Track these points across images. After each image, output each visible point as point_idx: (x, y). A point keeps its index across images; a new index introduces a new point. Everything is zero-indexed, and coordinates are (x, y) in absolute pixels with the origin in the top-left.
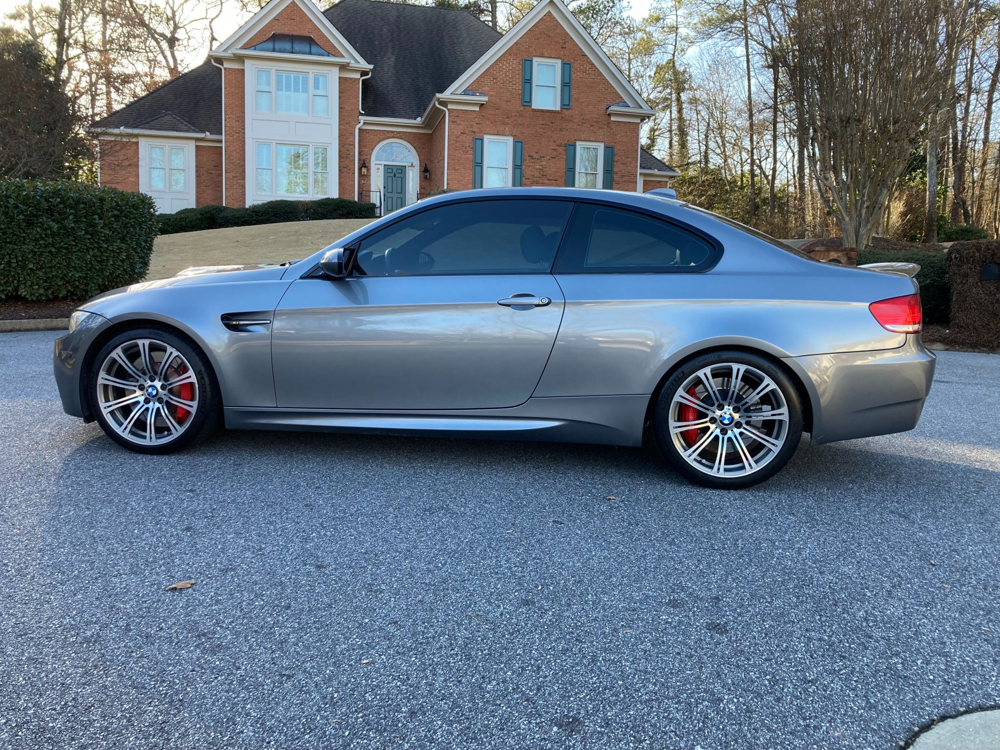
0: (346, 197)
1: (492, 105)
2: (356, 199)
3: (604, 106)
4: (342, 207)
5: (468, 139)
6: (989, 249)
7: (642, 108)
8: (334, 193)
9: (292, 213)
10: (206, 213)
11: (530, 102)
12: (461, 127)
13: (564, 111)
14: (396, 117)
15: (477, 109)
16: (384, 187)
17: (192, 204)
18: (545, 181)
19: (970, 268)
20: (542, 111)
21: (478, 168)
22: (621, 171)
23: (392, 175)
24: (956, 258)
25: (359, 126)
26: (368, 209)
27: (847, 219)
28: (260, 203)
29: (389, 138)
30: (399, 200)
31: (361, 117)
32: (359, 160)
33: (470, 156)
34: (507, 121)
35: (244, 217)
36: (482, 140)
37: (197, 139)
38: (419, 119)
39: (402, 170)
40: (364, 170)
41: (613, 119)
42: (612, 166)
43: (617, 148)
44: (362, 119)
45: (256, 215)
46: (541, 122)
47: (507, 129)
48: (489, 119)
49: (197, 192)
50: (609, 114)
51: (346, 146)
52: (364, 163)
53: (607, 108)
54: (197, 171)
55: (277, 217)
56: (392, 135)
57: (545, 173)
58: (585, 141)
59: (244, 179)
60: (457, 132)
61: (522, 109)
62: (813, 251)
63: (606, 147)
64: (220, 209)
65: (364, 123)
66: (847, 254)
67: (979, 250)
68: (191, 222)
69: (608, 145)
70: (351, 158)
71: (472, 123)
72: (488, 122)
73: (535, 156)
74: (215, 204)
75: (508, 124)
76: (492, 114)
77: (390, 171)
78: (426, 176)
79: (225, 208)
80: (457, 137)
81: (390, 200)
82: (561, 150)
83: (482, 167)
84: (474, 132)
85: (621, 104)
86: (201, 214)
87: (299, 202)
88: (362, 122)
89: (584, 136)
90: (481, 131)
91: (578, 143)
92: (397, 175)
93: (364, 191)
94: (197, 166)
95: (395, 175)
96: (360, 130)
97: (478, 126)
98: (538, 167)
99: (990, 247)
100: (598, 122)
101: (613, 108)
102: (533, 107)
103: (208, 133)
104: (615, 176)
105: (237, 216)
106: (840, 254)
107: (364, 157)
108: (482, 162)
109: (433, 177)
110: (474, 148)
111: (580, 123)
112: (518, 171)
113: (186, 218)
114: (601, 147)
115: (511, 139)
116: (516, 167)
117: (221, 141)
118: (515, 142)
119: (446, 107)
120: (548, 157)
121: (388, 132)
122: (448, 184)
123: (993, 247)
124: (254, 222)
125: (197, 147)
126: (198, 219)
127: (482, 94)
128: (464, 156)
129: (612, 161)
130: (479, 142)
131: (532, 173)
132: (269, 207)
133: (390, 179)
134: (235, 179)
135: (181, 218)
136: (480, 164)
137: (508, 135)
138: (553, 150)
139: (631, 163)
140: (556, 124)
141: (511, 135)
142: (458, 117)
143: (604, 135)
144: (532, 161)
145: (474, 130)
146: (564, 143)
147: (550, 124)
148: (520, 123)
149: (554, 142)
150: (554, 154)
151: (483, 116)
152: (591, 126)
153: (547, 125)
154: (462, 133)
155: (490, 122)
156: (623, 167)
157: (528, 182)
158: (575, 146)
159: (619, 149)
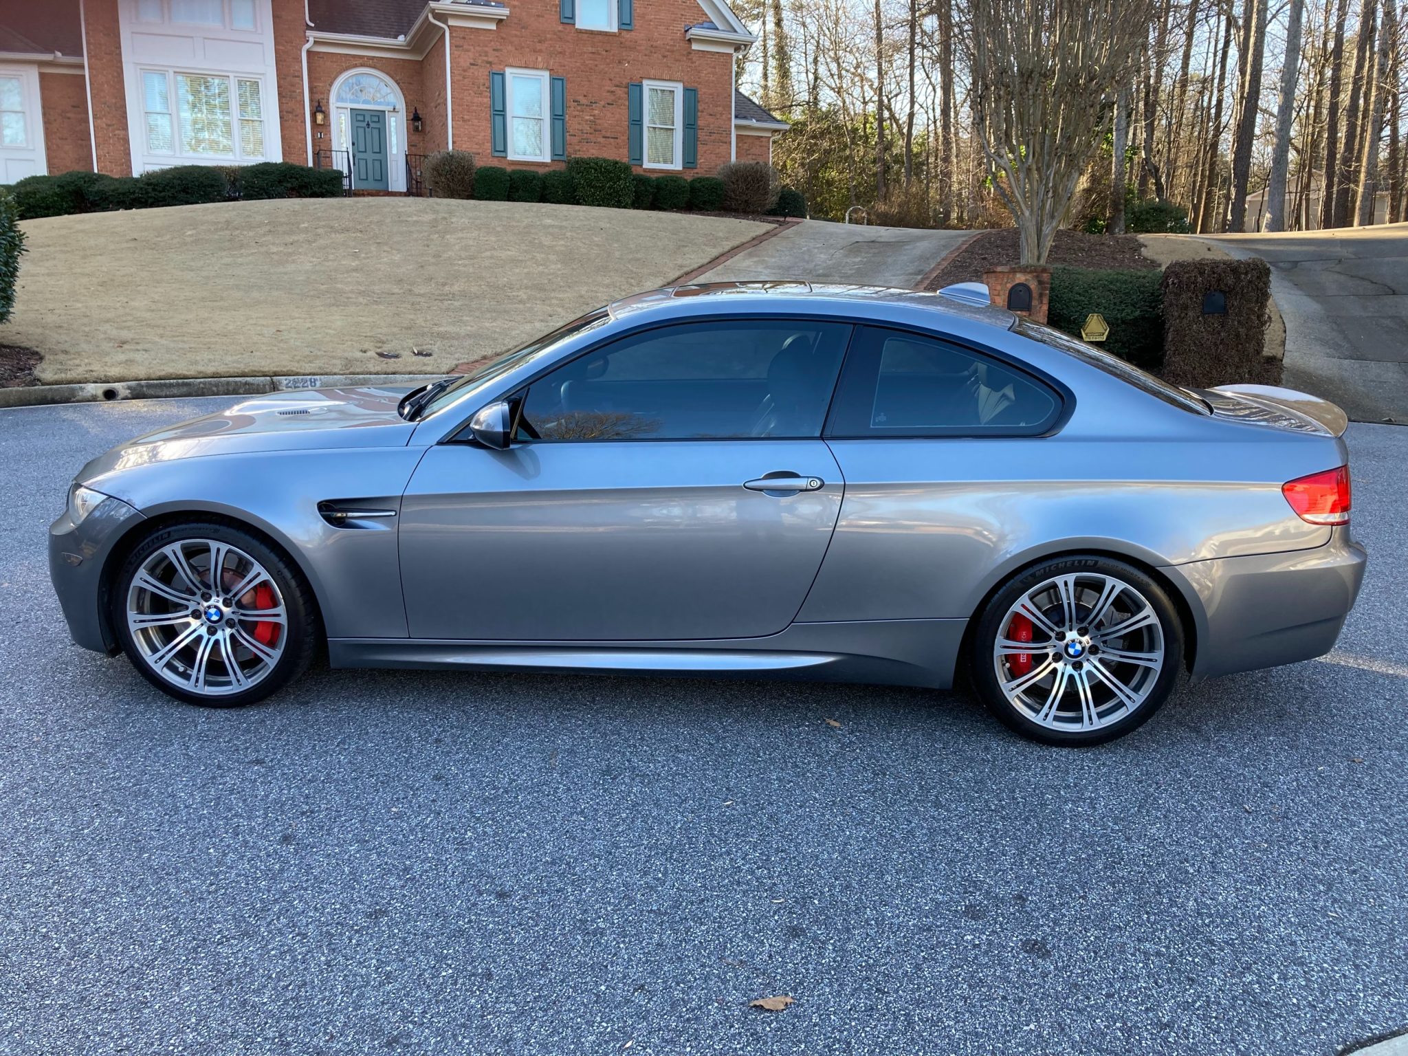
0: (294, 161)
1: (516, 21)
2: (310, 164)
3: (681, 27)
4: (291, 178)
5: (481, 73)
6: (1214, 273)
7: (735, 31)
8: (275, 156)
9: (212, 186)
10: (69, 184)
11: (573, 18)
12: (470, 54)
13: (624, 33)
14: (364, 33)
15: (493, 27)
16: (353, 144)
17: (42, 170)
18: (599, 140)
19: (1191, 298)
20: (591, 33)
21: (499, 119)
22: (708, 125)
23: (364, 124)
24: (1173, 283)
25: (307, 46)
26: (332, 179)
27: (1027, 213)
28: (157, 168)
29: (355, 66)
30: (377, 164)
31: (308, 33)
32: (311, 100)
33: (486, 100)
34: (538, 46)
35: (134, 193)
36: (503, 75)
37: (41, 64)
38: (401, 38)
39: (379, 117)
40: (320, 117)
41: (695, 47)
42: (695, 118)
43: (703, 91)
44: (312, 35)
45: (154, 190)
46: (590, 49)
47: (540, 59)
48: (511, 43)
49: (48, 149)
50: (689, 40)
51: (289, 79)
52: (319, 106)
53: (686, 31)
54: (44, 114)
55: (187, 193)
56: (361, 61)
57: (598, 127)
58: (655, 79)
59: (125, 128)
60: (465, 60)
61: (560, 28)
62: (994, 272)
63: (686, 90)
64: (93, 179)
65: (315, 42)
66: (1037, 277)
67: (1201, 273)
68: (43, 199)
69: (689, 86)
70: (298, 98)
71: (486, 49)
72: (510, 48)
73: (584, 101)
74: (78, 168)
75: (541, 51)
76: (516, 36)
77: (360, 118)
78: (417, 128)
79: (100, 177)
80: (464, 71)
81: (363, 163)
82: (620, 92)
83: (504, 117)
84: (490, 63)
85: (706, 25)
86: (59, 186)
87: (221, 168)
88: (311, 40)
89: (653, 71)
90: (501, 62)
91: (645, 83)
92: (372, 125)
93: (322, 151)
94: (44, 107)
95: (368, 125)
96: (309, 52)
97: (496, 53)
98: (587, 118)
99: (1216, 270)
100: (674, 51)
101: (695, 31)
102: (580, 25)
103: (59, 54)
104: (700, 132)
105: (120, 191)
106: (1029, 277)
107: (318, 97)
108: (504, 110)
109: (428, 129)
110: (491, 88)
111: (647, 52)
112: (559, 124)
113: (35, 193)
114: (679, 89)
115: (546, 74)
116: (556, 117)
117: (82, 67)
118: (553, 80)
119: (445, 22)
120: (602, 103)
121: (354, 56)
122: (454, 142)
123: (1219, 270)
124: (150, 201)
125: (43, 77)
126: (57, 195)
127: (500, 4)
128: (476, 100)
129: (696, 110)
130: (498, 78)
131: (580, 127)
132: (174, 178)
133: (361, 131)
134: (111, 128)
135: (27, 194)
136: (502, 113)
137: (542, 69)
138: (608, 91)
139: (721, 114)
140: (612, 52)
141: (547, 69)
142: (464, 38)
143: (683, 71)
144: (579, 108)
145: (490, 60)
146: (625, 81)
147: (604, 53)
148: (560, 50)
149: (611, 80)
150: (611, 98)
151: (502, 38)
152: (664, 57)
153: (599, 54)
154: (472, 64)
155: (513, 49)
156: (711, 119)
157: (575, 140)
158: (641, 86)
159: (705, 93)
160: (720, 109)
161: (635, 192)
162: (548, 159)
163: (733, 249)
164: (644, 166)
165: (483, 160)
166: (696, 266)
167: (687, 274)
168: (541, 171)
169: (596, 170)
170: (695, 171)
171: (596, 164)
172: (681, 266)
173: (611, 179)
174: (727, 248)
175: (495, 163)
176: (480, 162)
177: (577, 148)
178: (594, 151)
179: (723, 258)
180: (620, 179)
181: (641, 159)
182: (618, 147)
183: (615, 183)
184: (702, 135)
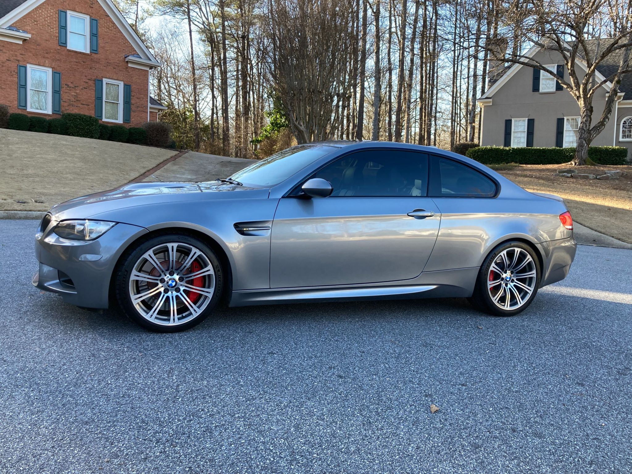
1: (33, 41)
3: (123, 55)
5: (13, 65)
7: (150, 60)
11: (66, 43)
12: (7, 55)
13: (93, 55)
15: (21, 43)
18: (79, 105)
20: (76, 52)
21: (22, 90)
22: (136, 103)
33: (15, 79)
34: (46, 55)
36: (26, 68)
41: (130, 65)
42: (130, 99)
43: (133, 87)
46: (75, 60)
47: (47, 62)
48: (30, 52)
50: (127, 62)
53: (125, 57)
57: (79, 99)
58: (109, 78)
61: (59, 48)
63: (125, 85)
69: (127, 83)
71: (16, 53)
72: (30, 54)
73: (71, 85)
75: (47, 58)
76: (34, 49)
80: (3, 63)
82: (91, 83)
83: (25, 89)
84: (18, 61)
85: (135, 55)
89: (108, 75)
90: (24, 61)
91: (104, 80)
97: (22, 56)
98: (73, 94)
100: (119, 66)
101: (130, 58)
102: (68, 48)
104: (132, 106)
110: (18, 73)
111: (105, 65)
114: (121, 84)
115: (50, 70)
118: (54, 73)
120: (81, 87)
127: (24, 31)
128: (9, 78)
129: (130, 95)
130: (23, 69)
131: (68, 98)
136: (25, 86)
137: (48, 67)
138: (85, 82)
139: (143, 98)
140: (87, 63)
141: (51, 67)
142: (3, 46)
143: (123, 76)
144: (68, 88)
145: (18, 59)
146: (93, 78)
147: (82, 63)
148: (58, 58)
149: (86, 76)
150: (86, 85)
151: (25, 49)
152: (114, 68)
153: (80, 63)
154: (7, 60)
155: (32, 55)
156: (138, 100)
157: (66, 104)
158: (102, 81)
159: (135, 88)
160: (142, 96)
161: (100, 132)
162: (50, 112)
163: (164, 161)
164: (103, 120)
165: (13, 109)
166: (151, 168)
167: (148, 171)
168: (48, 118)
169: (80, 120)
170: (130, 124)
171: (80, 117)
172: (144, 168)
173: (88, 125)
174: (162, 160)
175: (20, 112)
176: (11, 111)
177: (67, 108)
178: (76, 111)
179: (161, 165)
180: (93, 125)
181: (101, 116)
182: (89, 109)
183: (90, 127)
184: (133, 107)
